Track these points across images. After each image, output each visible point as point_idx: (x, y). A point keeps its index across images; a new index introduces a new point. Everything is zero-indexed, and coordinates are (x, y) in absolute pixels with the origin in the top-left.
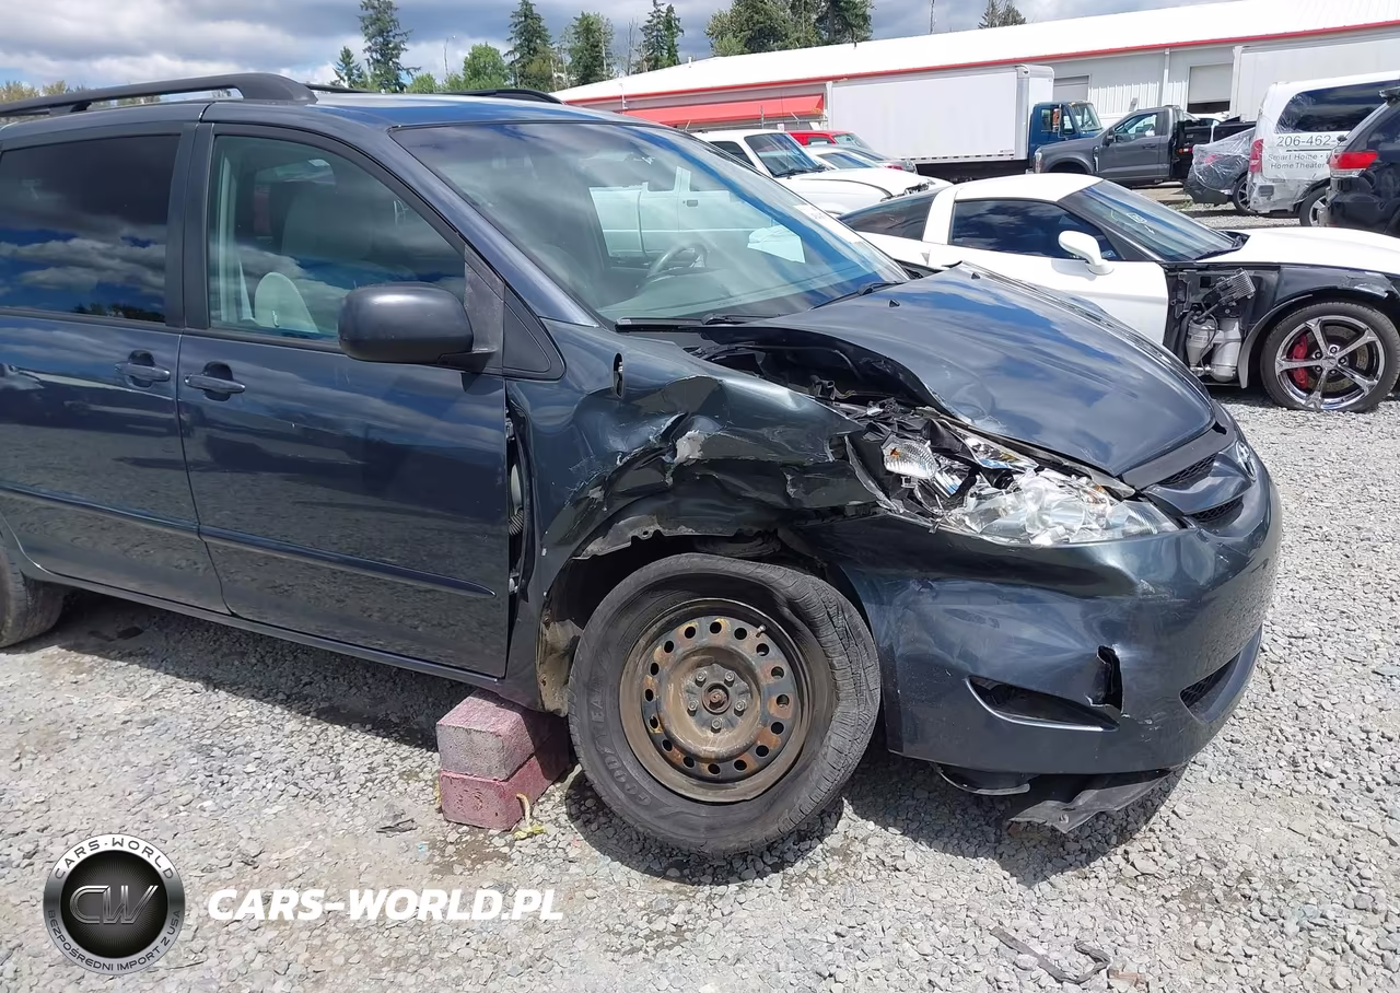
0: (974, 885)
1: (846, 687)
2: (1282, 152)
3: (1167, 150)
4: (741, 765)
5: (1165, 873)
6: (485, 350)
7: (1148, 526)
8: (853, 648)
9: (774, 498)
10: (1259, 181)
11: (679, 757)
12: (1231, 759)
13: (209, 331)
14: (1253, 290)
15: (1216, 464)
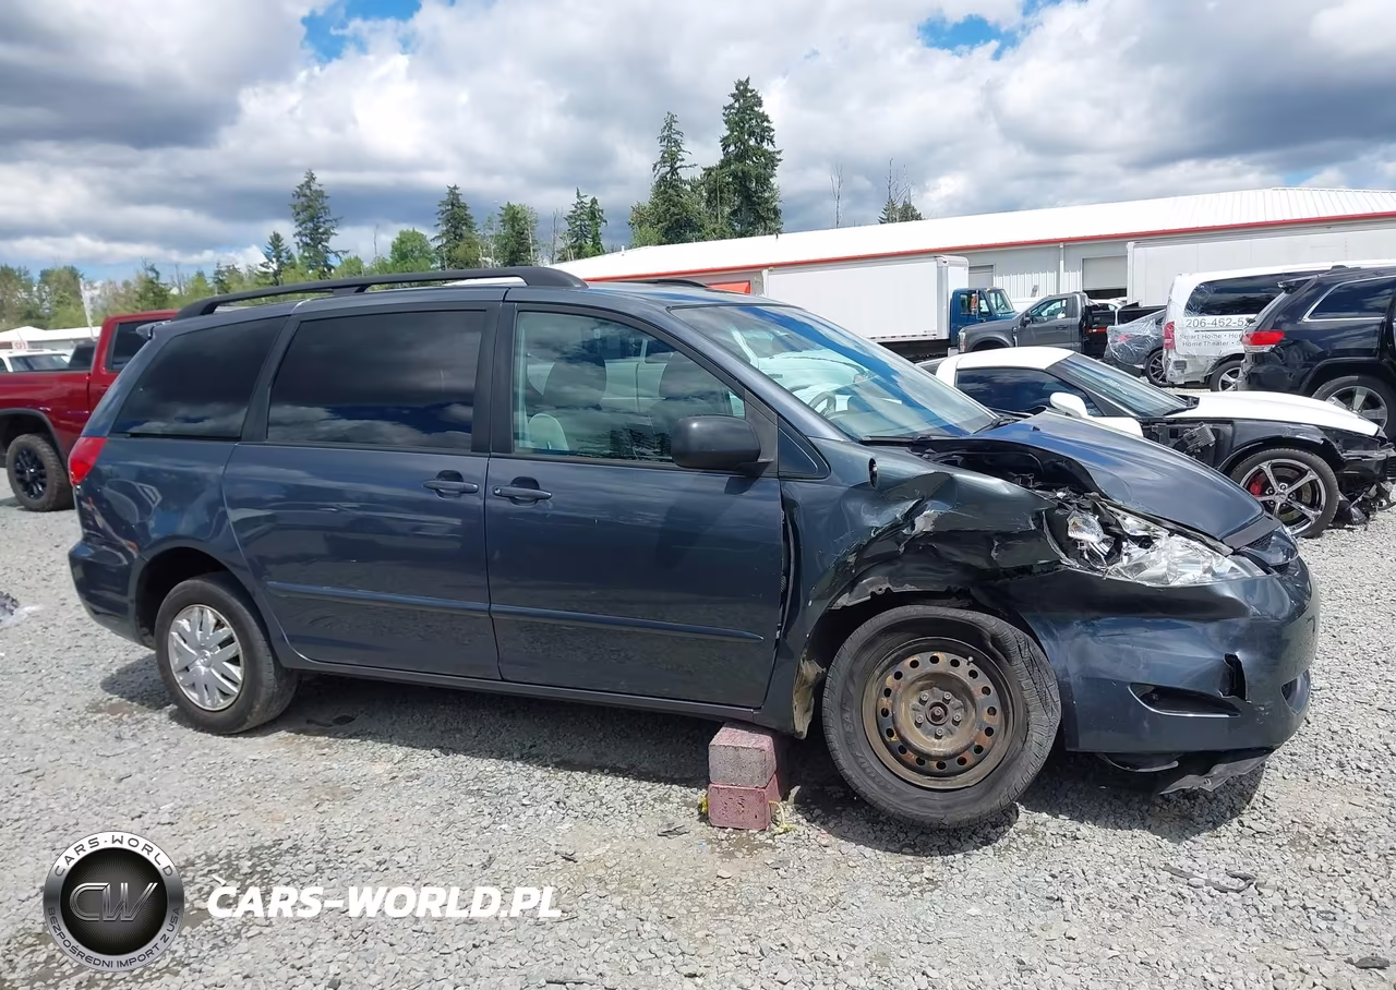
0: (1137, 845)
1: (1034, 702)
2: (1191, 332)
3: (1078, 330)
4: (962, 761)
5: (1272, 830)
6: (764, 460)
7: (1246, 574)
8: (1036, 675)
9: (980, 562)
10: (1173, 357)
11: (911, 757)
12: (1295, 765)
13: (513, 455)
14: (1214, 439)
15: (1273, 538)
